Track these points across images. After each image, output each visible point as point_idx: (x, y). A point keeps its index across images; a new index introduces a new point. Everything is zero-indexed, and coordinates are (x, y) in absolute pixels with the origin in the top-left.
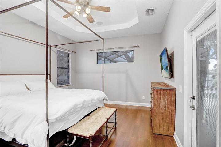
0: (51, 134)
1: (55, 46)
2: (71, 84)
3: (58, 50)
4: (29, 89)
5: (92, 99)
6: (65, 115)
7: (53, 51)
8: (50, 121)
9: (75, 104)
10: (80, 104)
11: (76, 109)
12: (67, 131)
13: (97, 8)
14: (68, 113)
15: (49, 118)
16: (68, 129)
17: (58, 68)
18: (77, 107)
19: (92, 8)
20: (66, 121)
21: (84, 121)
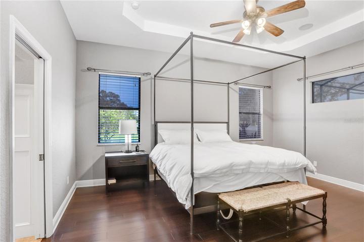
0: (196, 191)
1: (236, 83)
2: (262, 138)
3: (240, 88)
4: (199, 140)
5: (268, 162)
6: (214, 172)
7: (232, 89)
8: (195, 176)
9: (232, 163)
10: (241, 165)
11: (234, 170)
12: (218, 196)
13: (278, 11)
14: (218, 172)
15: (194, 171)
16: (220, 193)
17: (240, 113)
18: (234, 168)
19: (270, 13)
20: (218, 182)
21: (248, 192)
